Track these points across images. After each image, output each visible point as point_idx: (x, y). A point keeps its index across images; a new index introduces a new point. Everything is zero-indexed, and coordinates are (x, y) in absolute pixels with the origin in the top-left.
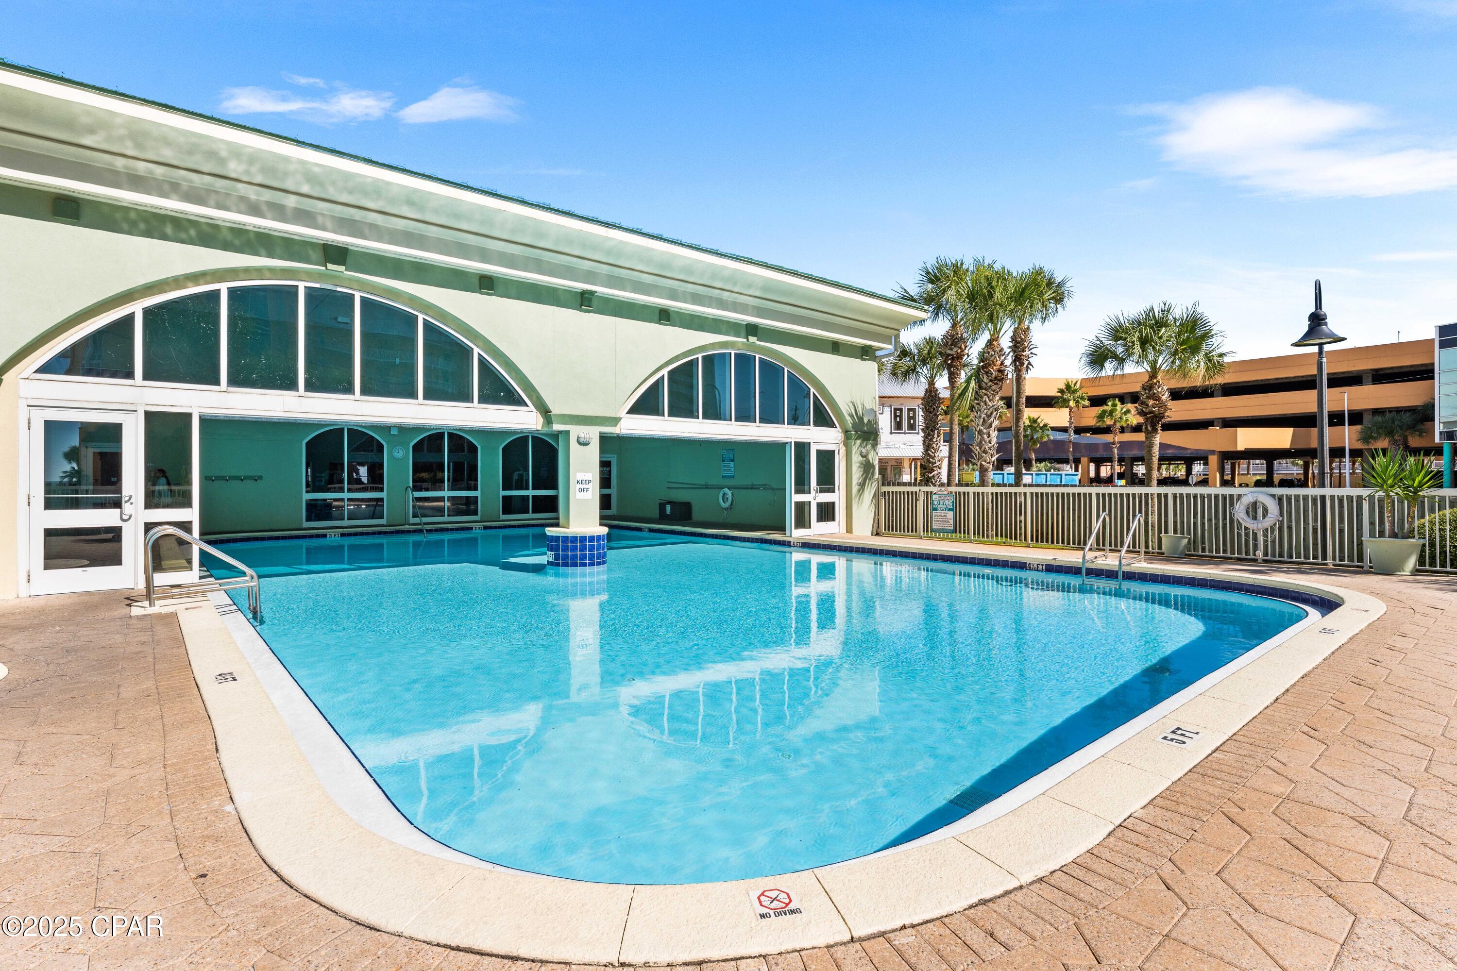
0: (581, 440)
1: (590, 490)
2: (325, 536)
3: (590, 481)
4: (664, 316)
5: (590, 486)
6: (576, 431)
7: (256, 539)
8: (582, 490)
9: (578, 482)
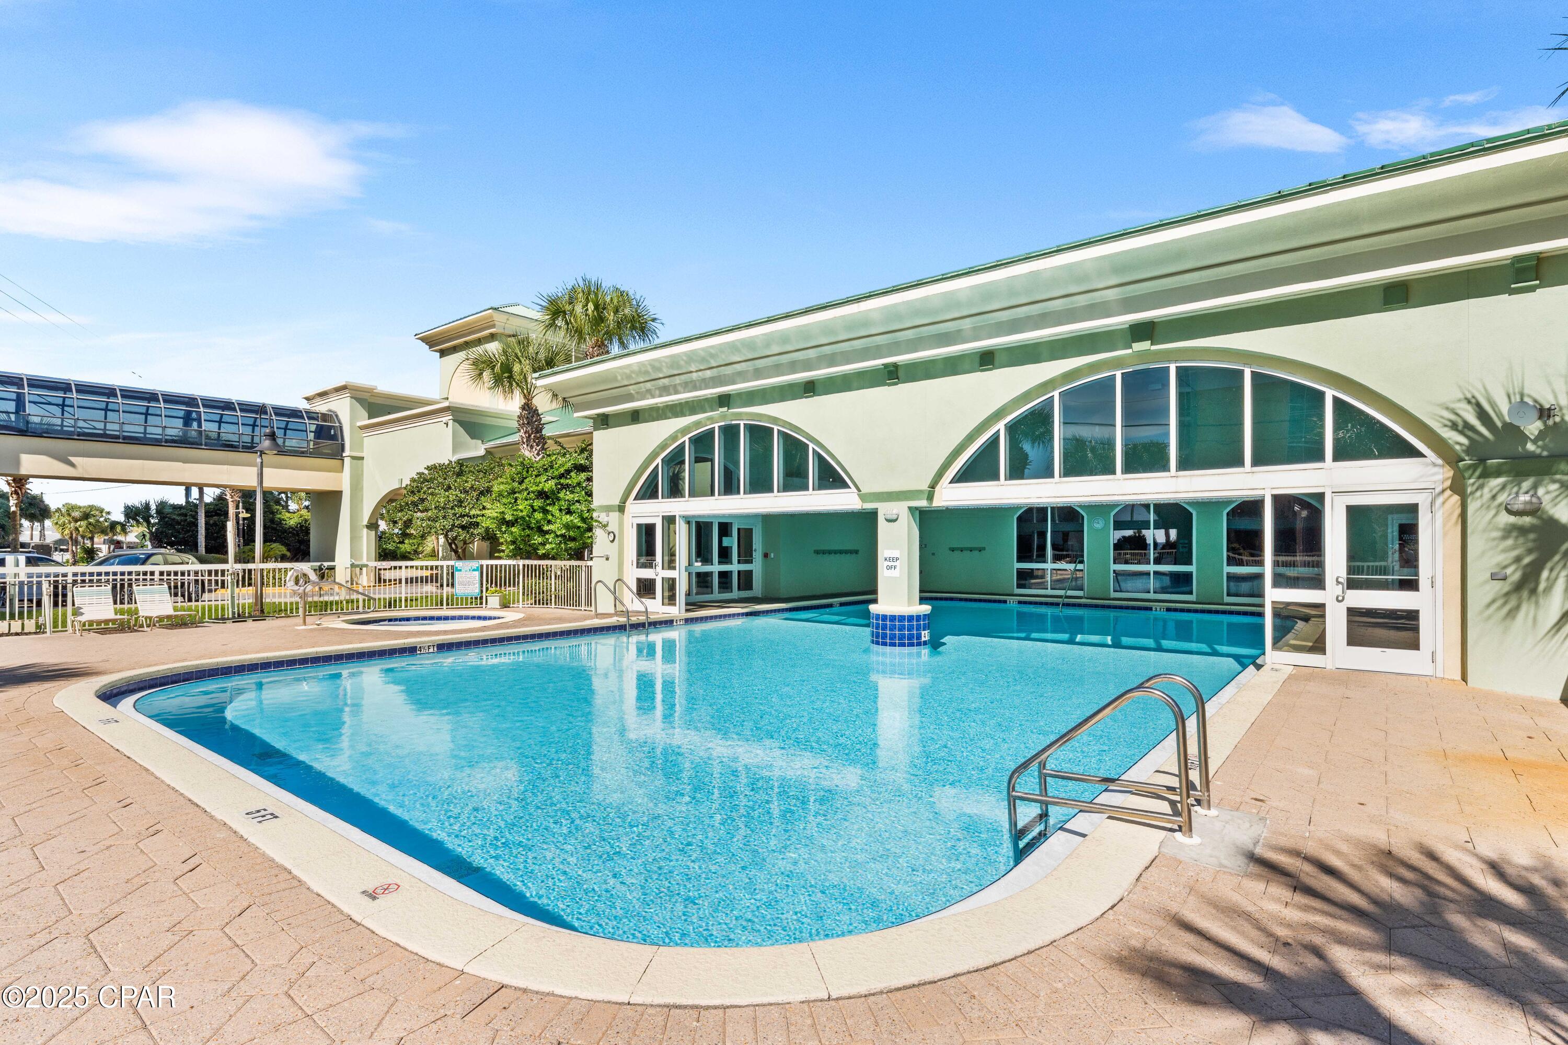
0: (889, 517)
1: (898, 568)
2: (1005, 602)
3: (897, 559)
4: (987, 360)
5: (897, 563)
6: (885, 509)
7: (952, 599)
8: (889, 568)
9: (886, 559)
